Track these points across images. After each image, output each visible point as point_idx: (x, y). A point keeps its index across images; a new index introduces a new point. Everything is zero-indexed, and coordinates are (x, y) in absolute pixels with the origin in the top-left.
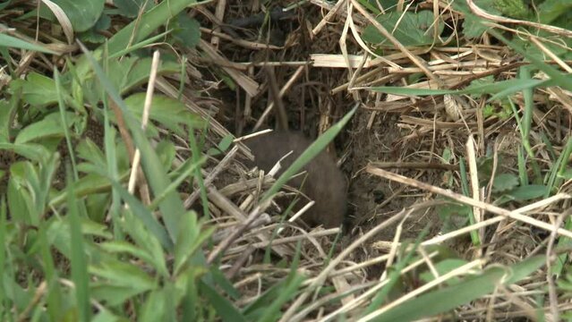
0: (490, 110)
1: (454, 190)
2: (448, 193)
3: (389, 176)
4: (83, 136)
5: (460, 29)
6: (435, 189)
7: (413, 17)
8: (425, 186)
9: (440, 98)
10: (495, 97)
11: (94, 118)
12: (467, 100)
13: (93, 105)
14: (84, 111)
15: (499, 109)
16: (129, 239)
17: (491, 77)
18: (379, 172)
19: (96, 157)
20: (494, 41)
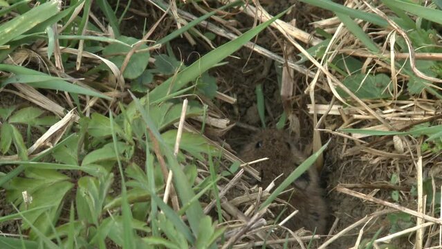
0: (425, 146)
1: (400, 204)
2: (396, 206)
3: (353, 193)
4: (131, 160)
5: (406, 87)
6: (387, 203)
7: (373, 78)
8: (379, 201)
9: (391, 137)
10: (431, 138)
11: (140, 147)
12: (410, 139)
13: (139, 138)
14: (133, 142)
15: (433, 145)
16: (163, 235)
17: (428, 124)
18: (346, 191)
19: (140, 177)
20: (430, 96)
